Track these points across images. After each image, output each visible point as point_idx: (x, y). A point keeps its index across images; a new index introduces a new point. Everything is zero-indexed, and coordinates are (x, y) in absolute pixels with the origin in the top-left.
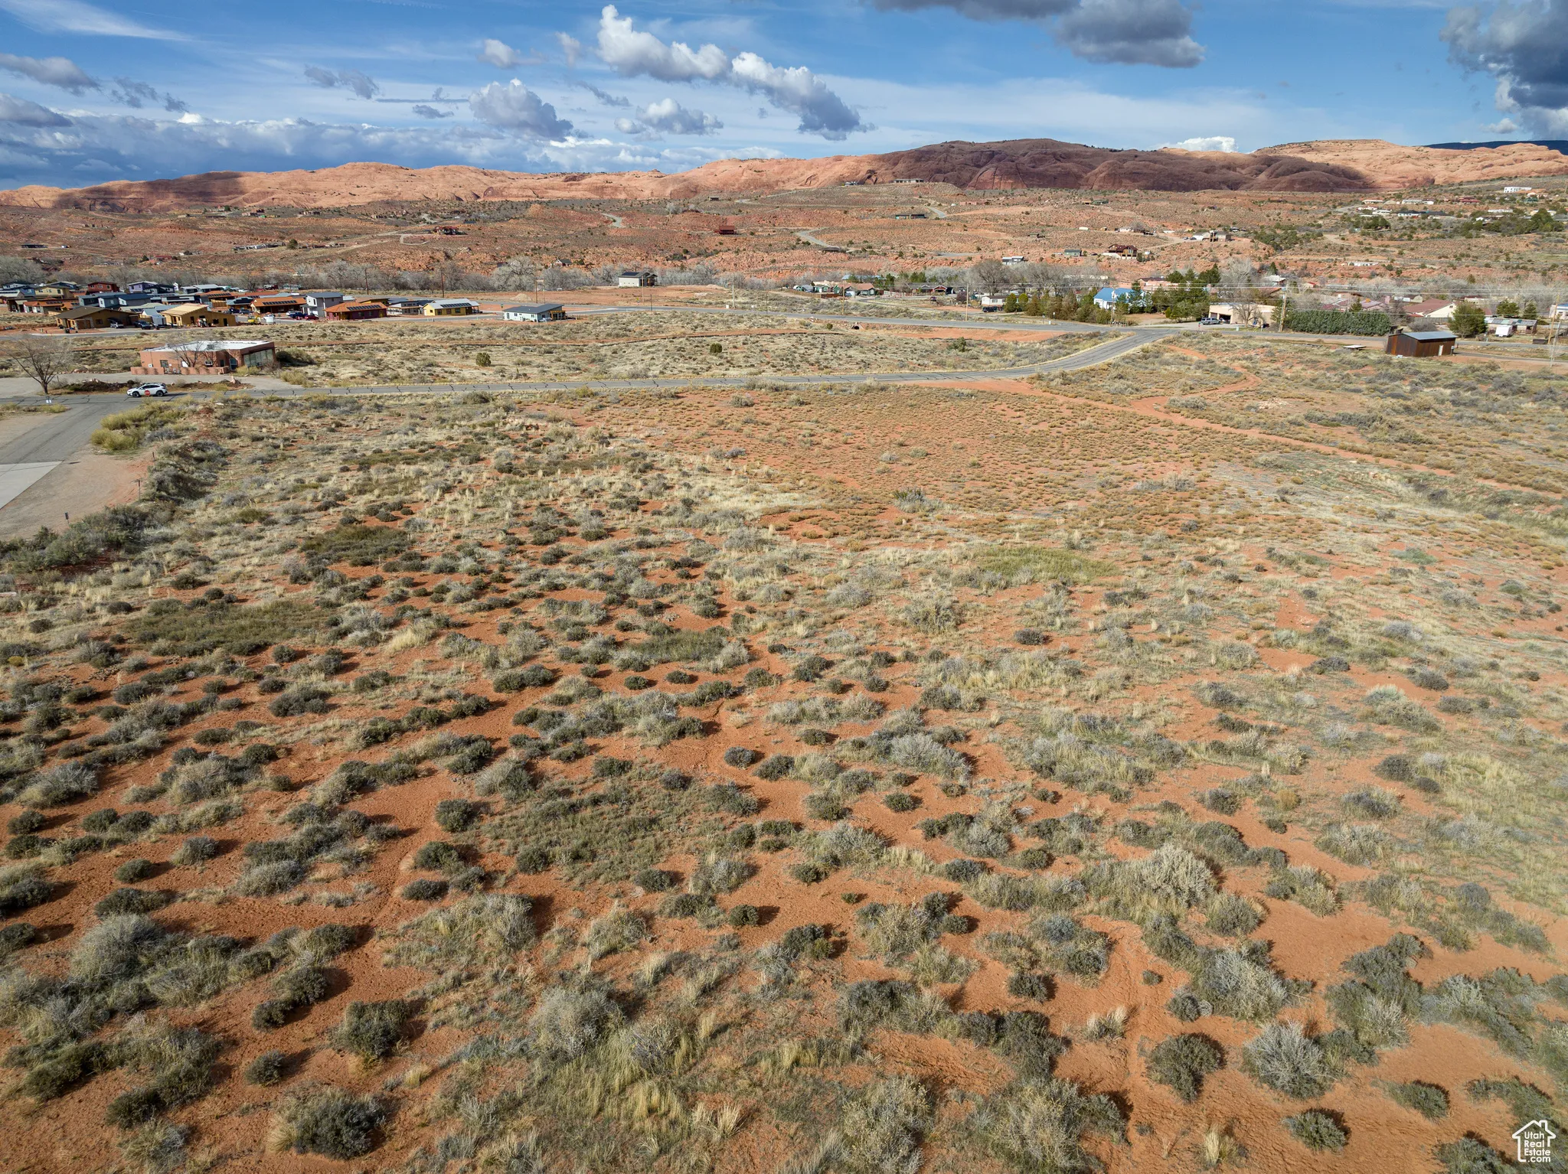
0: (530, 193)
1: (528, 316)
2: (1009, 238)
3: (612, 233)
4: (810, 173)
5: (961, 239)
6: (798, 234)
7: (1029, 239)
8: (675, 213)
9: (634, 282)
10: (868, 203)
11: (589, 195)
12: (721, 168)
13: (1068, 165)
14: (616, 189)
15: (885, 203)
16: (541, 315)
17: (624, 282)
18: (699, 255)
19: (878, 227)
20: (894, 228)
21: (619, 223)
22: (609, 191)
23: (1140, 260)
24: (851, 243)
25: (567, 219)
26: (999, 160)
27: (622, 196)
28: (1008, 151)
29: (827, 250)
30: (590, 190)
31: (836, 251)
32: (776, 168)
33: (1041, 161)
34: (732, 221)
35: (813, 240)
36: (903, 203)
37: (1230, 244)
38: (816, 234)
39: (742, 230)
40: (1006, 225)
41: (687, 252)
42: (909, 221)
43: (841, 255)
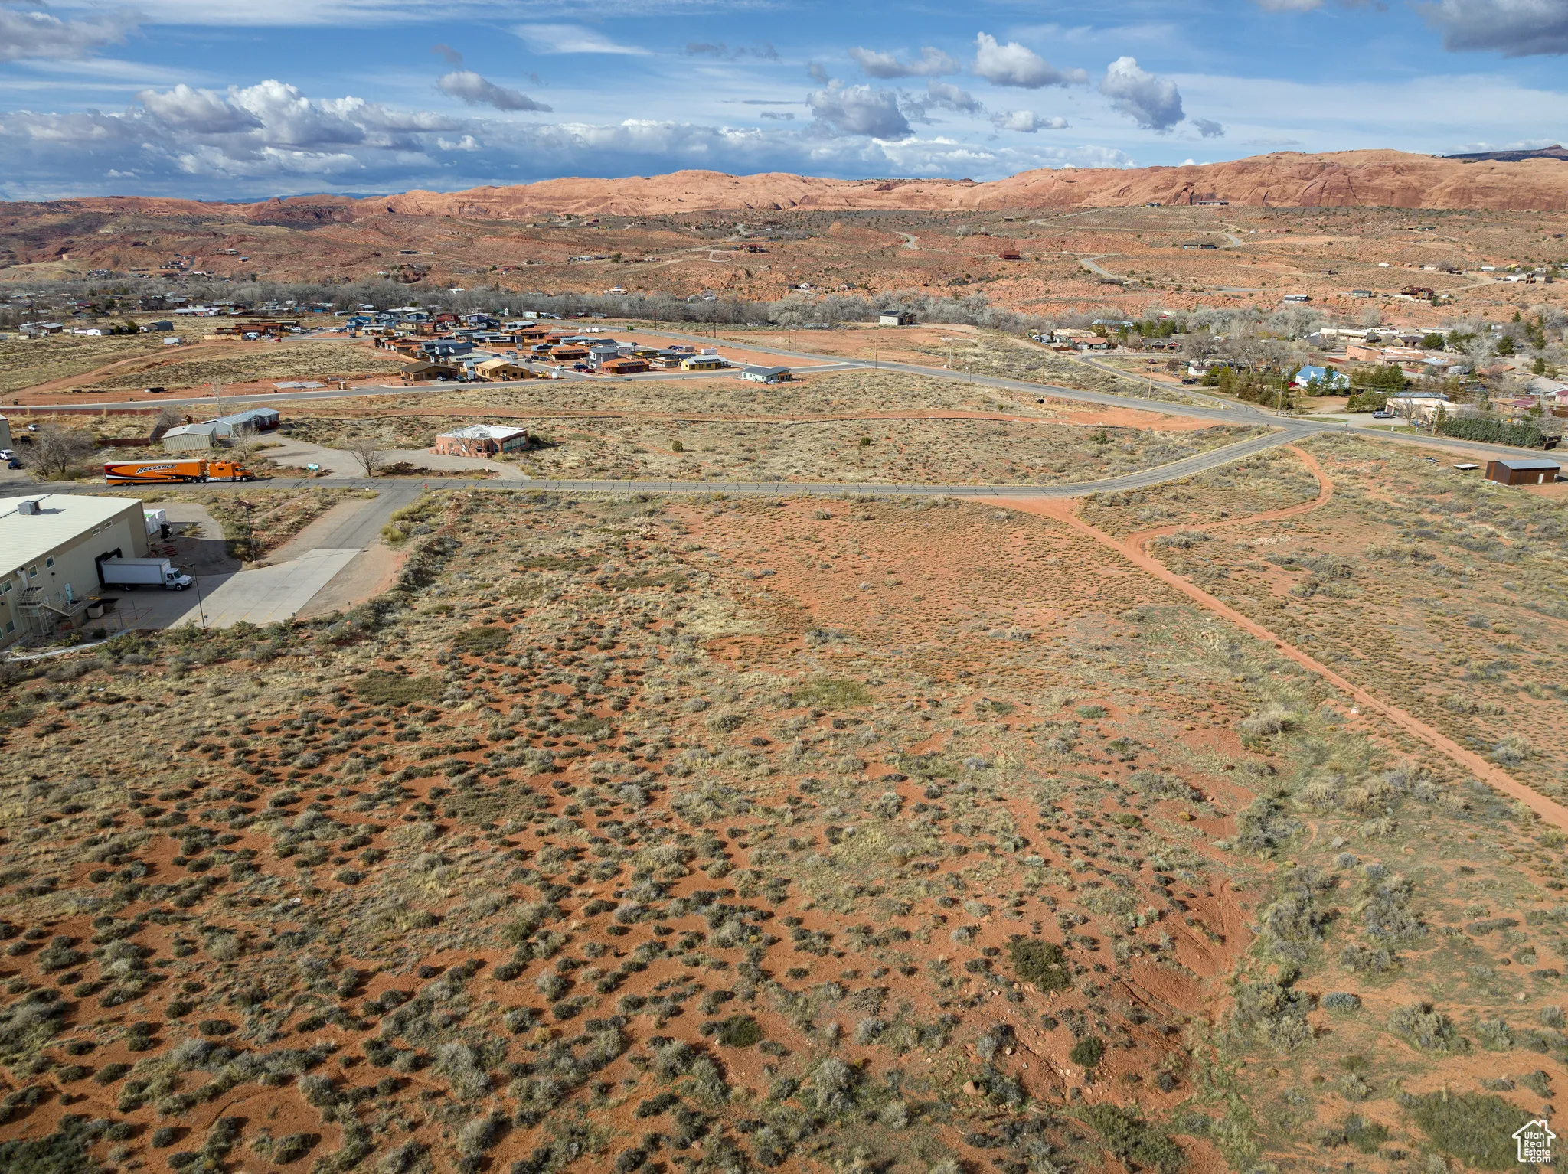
0: (843, 201)
1: (759, 377)
2: (1299, 273)
3: (902, 254)
4: (1123, 185)
5: (1247, 273)
6: (1082, 262)
7: (1320, 276)
8: (966, 235)
9: (893, 321)
10: (1164, 227)
11: (898, 203)
12: (1033, 178)
13: (1410, 178)
14: (926, 198)
15: (1182, 227)
16: (770, 378)
17: (885, 320)
18: (980, 280)
19: (1163, 257)
20: (1180, 258)
21: (912, 244)
22: (919, 200)
23: (1434, 304)
24: (1133, 273)
25: (865, 237)
26: (1330, 173)
27: (931, 206)
28: (1343, 163)
29: (1103, 282)
30: (900, 199)
31: (1112, 282)
32: (1089, 179)
33: (1379, 173)
34: (1020, 245)
35: (1095, 269)
36: (1201, 228)
37: (1549, 287)
38: (1100, 262)
39: (1028, 255)
40: (1298, 258)
41: (969, 276)
42: (1198, 251)
43: (1116, 288)
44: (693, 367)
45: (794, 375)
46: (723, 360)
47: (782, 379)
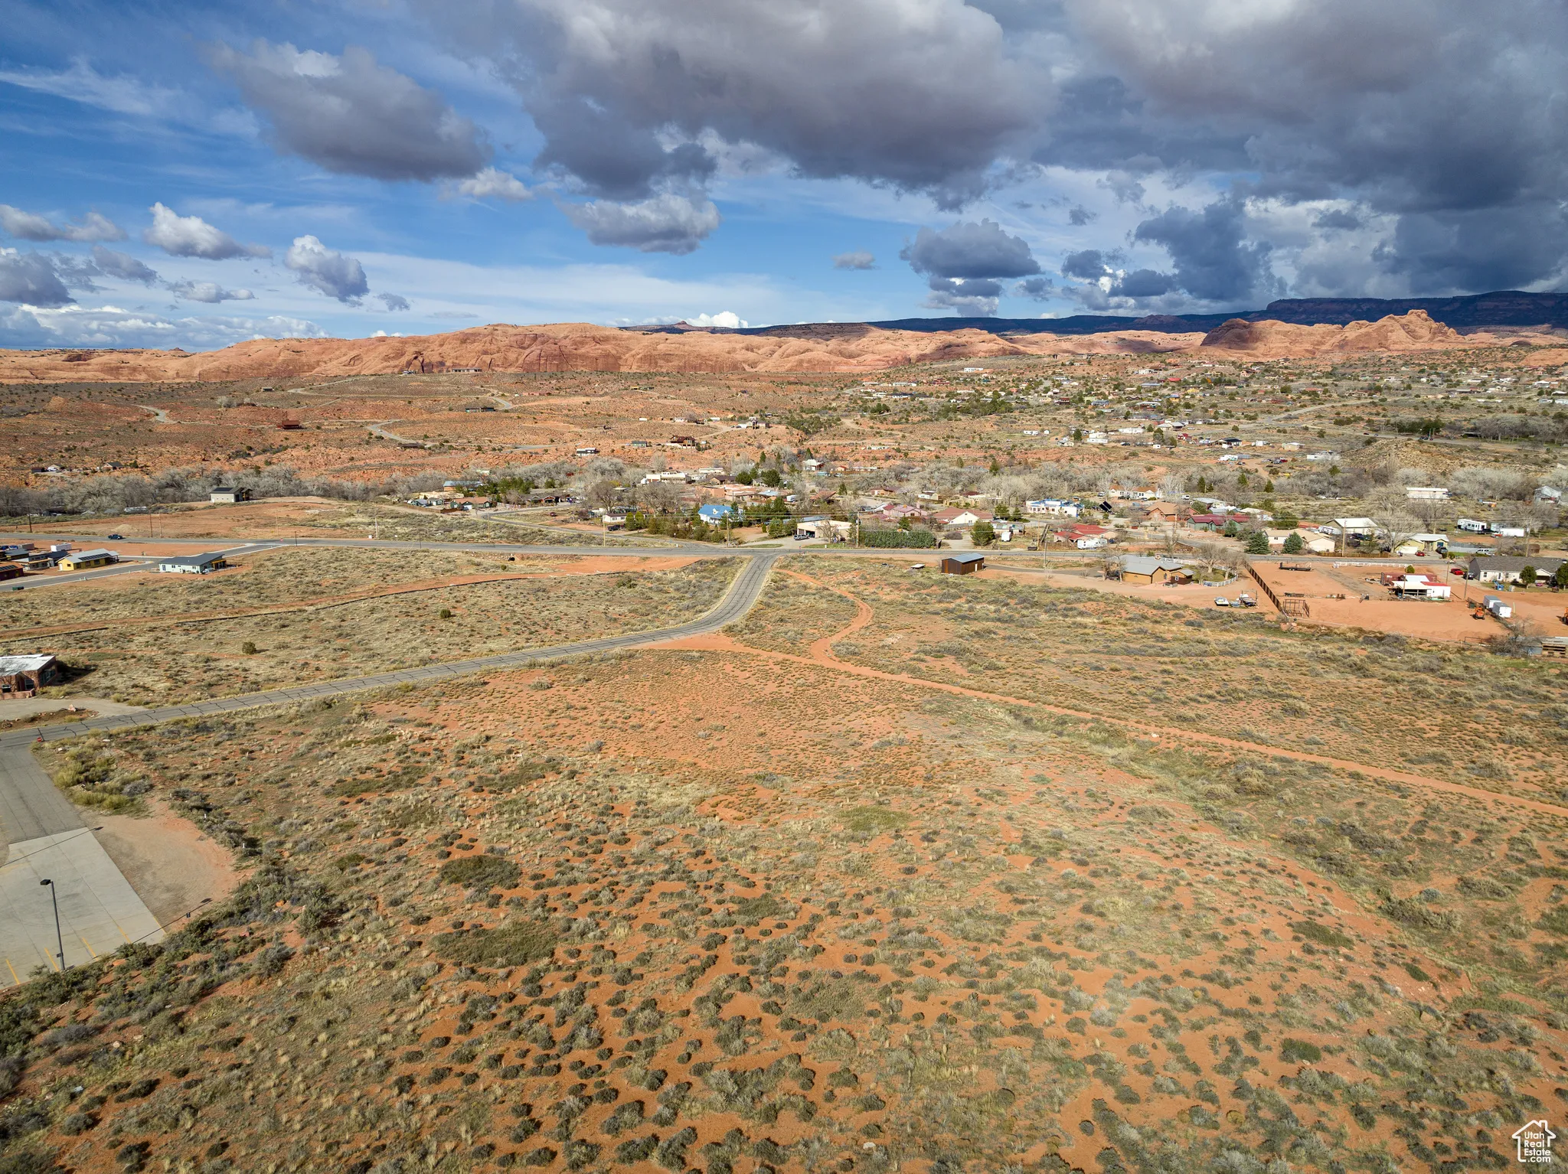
0: (27, 373)
1: (188, 568)
2: (578, 429)
3: (160, 429)
4: (352, 354)
5: (534, 431)
6: (370, 428)
7: (597, 431)
8: (228, 406)
10: (430, 393)
11: (101, 375)
12: (255, 348)
13: (608, 347)
14: (134, 370)
15: (449, 393)
16: (204, 567)
17: (216, 498)
18: (264, 451)
19: (450, 420)
20: (466, 421)
21: (163, 417)
22: (126, 372)
23: (699, 449)
24: (426, 437)
25: (99, 413)
26: (543, 343)
27: (142, 377)
28: (551, 334)
29: (406, 447)
30: (102, 371)
31: (415, 447)
32: (316, 348)
33: (582, 343)
34: (293, 416)
35: (386, 434)
36: (466, 393)
37: (769, 431)
38: (388, 427)
39: (306, 424)
40: (571, 416)
41: (250, 449)
42: (481, 414)
43: (422, 452)
44: (78, 566)
45: (228, 562)
46: (113, 554)
47: (217, 567)
